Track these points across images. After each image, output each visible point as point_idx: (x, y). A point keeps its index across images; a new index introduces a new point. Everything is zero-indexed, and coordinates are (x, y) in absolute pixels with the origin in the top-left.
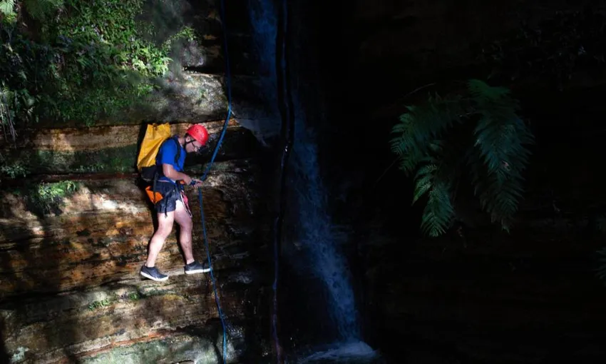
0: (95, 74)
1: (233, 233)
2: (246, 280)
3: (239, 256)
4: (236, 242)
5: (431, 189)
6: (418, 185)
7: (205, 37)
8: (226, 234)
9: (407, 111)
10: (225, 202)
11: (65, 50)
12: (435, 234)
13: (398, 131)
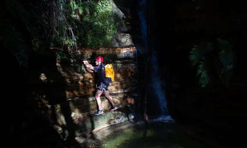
0: (97, 32)
1: (133, 81)
2: (136, 95)
3: (134, 88)
4: (133, 84)
5: (202, 72)
6: (198, 71)
7: (127, 23)
8: (131, 81)
9: (195, 47)
10: (131, 72)
11: (89, 24)
12: (203, 86)
13: (191, 53)
